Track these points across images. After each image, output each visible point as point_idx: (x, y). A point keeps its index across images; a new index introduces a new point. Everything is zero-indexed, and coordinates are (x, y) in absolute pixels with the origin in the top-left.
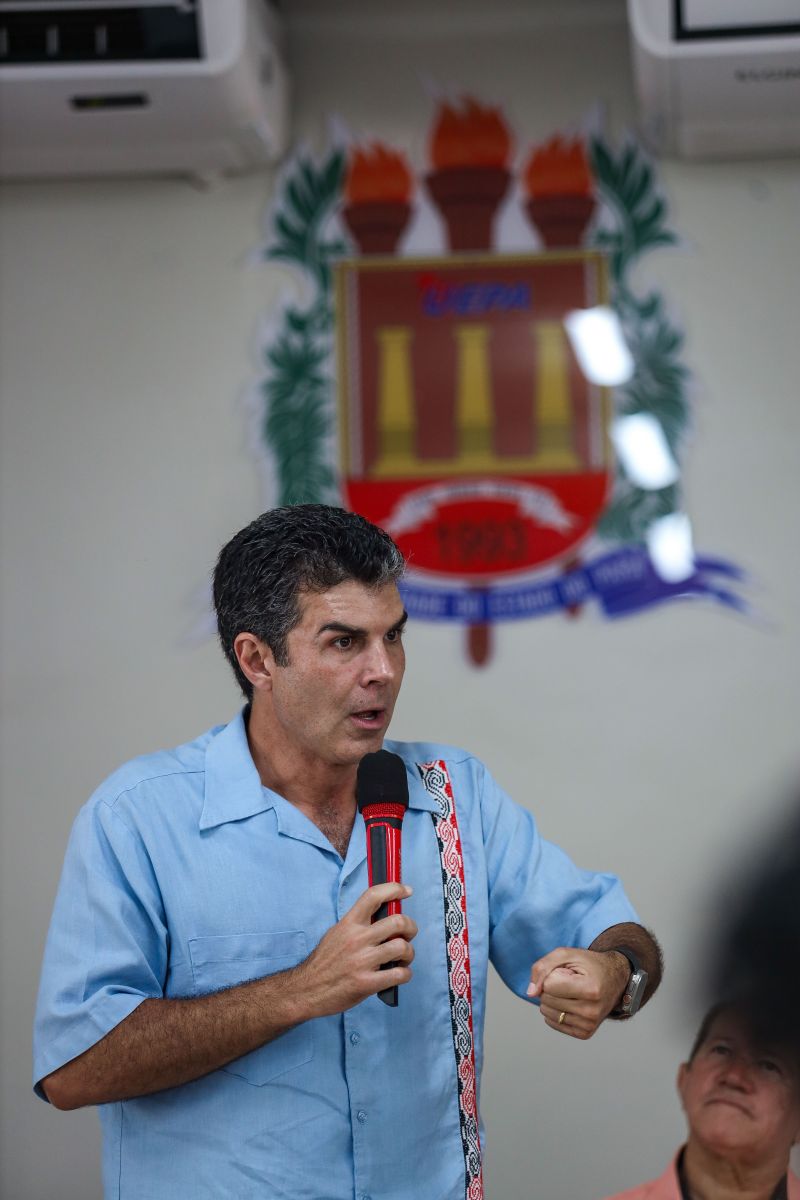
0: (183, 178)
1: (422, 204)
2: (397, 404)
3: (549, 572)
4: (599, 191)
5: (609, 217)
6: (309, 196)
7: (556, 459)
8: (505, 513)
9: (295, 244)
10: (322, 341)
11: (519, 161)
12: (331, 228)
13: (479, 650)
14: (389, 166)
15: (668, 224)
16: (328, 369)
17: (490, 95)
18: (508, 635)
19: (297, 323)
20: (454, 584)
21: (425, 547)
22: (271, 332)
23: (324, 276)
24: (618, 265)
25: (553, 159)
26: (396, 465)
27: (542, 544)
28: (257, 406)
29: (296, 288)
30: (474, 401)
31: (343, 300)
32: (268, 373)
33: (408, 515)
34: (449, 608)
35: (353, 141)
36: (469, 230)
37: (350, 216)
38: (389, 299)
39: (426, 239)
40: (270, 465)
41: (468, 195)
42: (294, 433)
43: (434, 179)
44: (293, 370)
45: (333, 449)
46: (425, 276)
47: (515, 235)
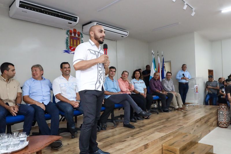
2: (72, 43)
5: (81, 36)
6: (68, 31)
9: (67, 34)
11: (77, 32)
12: (69, 33)
14: (71, 31)
15: (83, 37)
16: (69, 40)
17: (76, 29)
19: (67, 38)
22: (66, 38)
23: (69, 36)
25: (78, 32)
26: (72, 46)
28: (65, 41)
29: (67, 36)
30: (75, 43)
33: (72, 49)
35: (70, 29)
36: (75, 35)
37: (70, 33)
38: (71, 38)
39: (73, 35)
40: (66, 45)
41: (75, 33)
42: (67, 43)
43: (73, 32)
44: (67, 40)
45: (69, 45)
46: (73, 37)
47: (77, 36)
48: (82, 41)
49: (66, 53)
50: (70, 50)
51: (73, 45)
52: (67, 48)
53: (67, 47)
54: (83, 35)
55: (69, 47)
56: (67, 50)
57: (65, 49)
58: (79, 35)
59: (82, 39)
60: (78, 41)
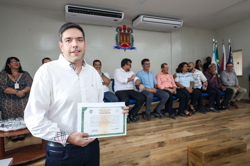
0: (111, 26)
1: (122, 29)
2: (121, 39)
3: (128, 47)
4: (130, 30)
5: (131, 31)
6: (118, 28)
7: (128, 42)
8: (126, 45)
9: (117, 31)
10: (118, 35)
11: (127, 28)
12: (118, 30)
13: (125, 51)
14: (121, 27)
15: (133, 32)
16: (118, 37)
17: (126, 25)
18: (126, 50)
19: (117, 34)
20: (124, 48)
21: (123, 46)
22: (116, 35)
23: (118, 32)
24: (131, 33)
25: (128, 28)
26: (121, 42)
27: (128, 46)
28: (115, 38)
29: (117, 33)
30: (125, 39)
31: (119, 34)
32: (116, 37)
33: (122, 44)
34: (124, 49)
35: (119, 26)
36: (125, 31)
37: (120, 30)
38: (121, 34)
39: (123, 31)
40: (116, 41)
41: (125, 29)
42: (117, 40)
43: (123, 28)
44: (117, 37)
45: (119, 41)
46: (123, 33)
47: (126, 31)
48: (132, 36)
49: (116, 49)
50: (120, 46)
51: (123, 40)
52: (117, 45)
53: (117, 43)
54: (133, 30)
55: (119, 43)
56: (117, 46)
57: (115, 45)
58: (128, 31)
59: (132, 34)
60: (128, 37)
